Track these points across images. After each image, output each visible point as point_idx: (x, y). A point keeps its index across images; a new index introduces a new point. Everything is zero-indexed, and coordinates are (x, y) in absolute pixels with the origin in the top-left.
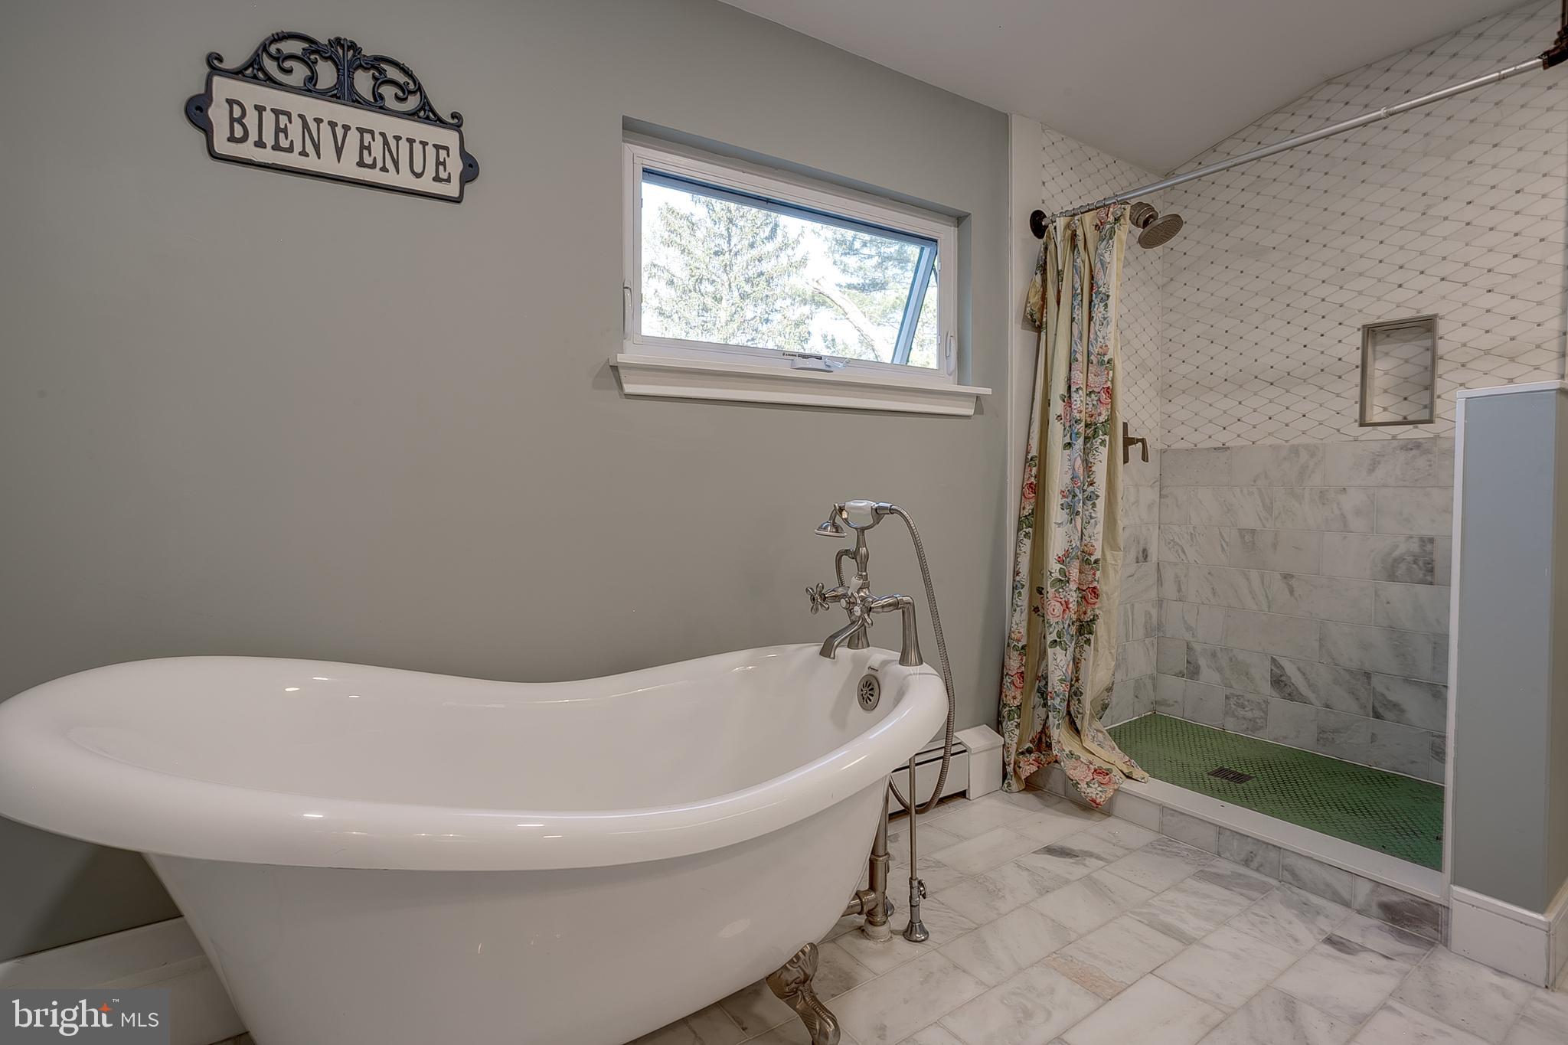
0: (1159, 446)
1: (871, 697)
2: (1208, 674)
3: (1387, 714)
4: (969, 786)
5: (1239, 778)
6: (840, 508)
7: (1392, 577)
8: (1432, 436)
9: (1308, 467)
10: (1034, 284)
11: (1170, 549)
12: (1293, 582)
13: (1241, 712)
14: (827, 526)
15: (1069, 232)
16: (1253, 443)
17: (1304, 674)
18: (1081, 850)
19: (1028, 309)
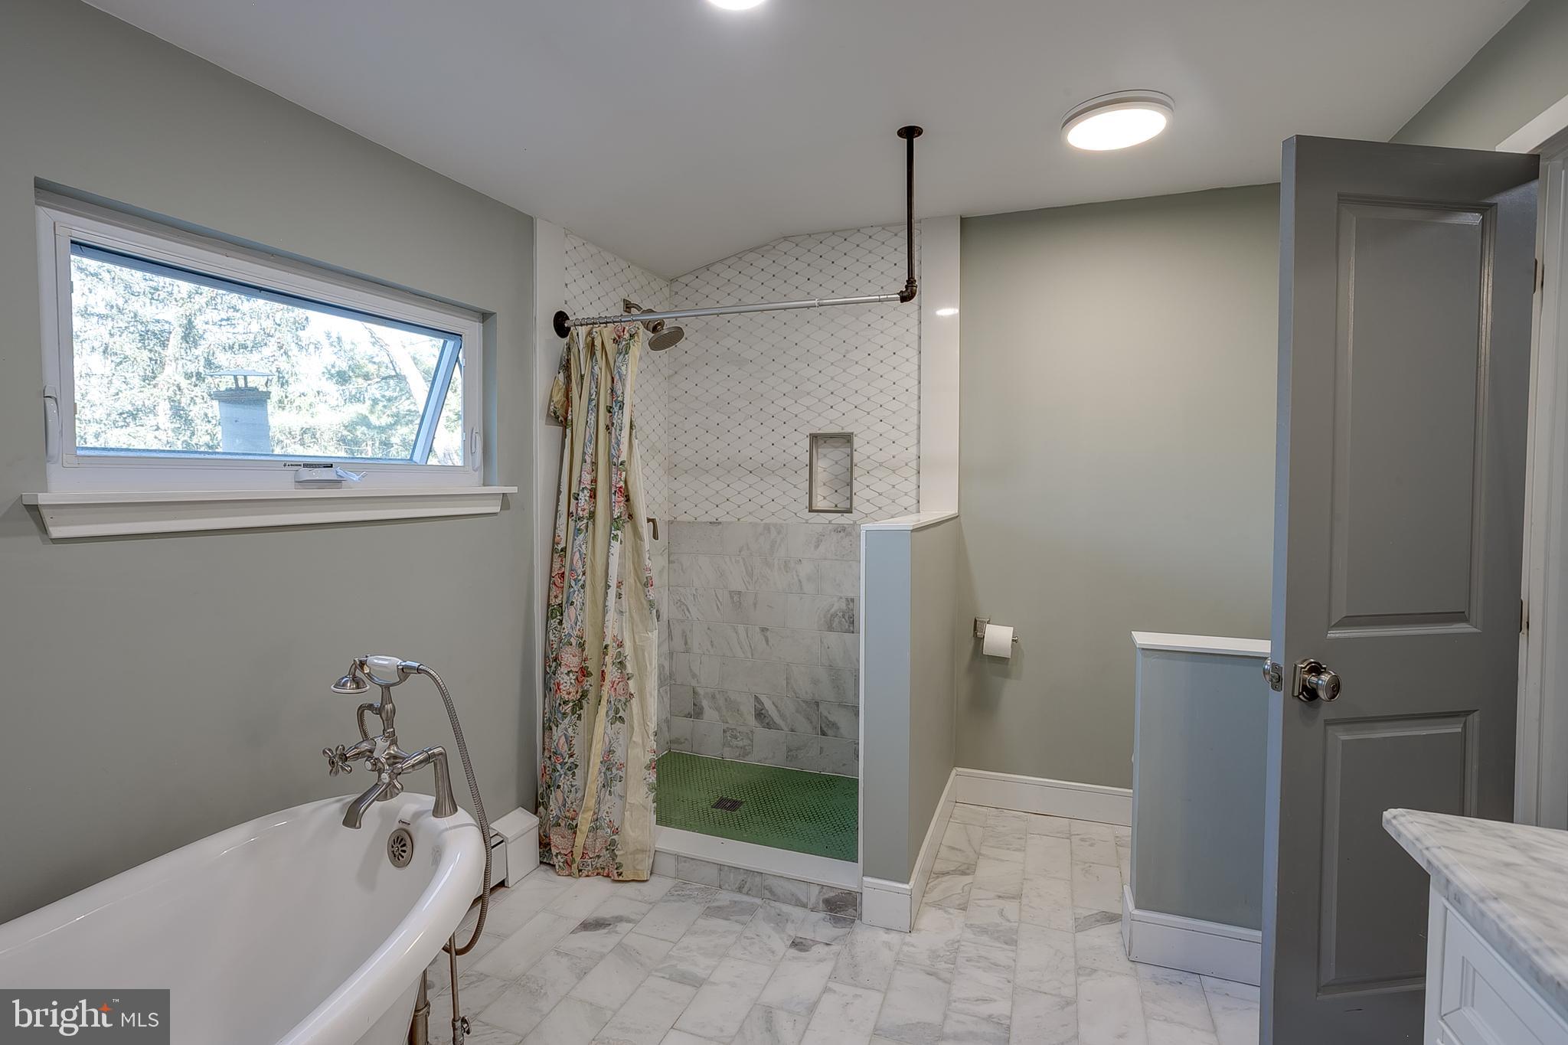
0: (667, 518)
1: (403, 854)
2: (710, 714)
3: (829, 732)
4: (507, 875)
5: (734, 805)
6: (361, 662)
7: (830, 629)
8: (852, 522)
9: (776, 542)
10: (557, 382)
11: (677, 608)
12: (768, 634)
13: (734, 742)
14: (347, 681)
15: (589, 339)
16: (739, 520)
17: (776, 707)
18: (613, 917)
19: (552, 407)
